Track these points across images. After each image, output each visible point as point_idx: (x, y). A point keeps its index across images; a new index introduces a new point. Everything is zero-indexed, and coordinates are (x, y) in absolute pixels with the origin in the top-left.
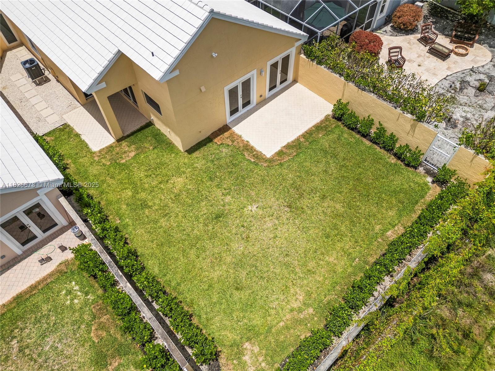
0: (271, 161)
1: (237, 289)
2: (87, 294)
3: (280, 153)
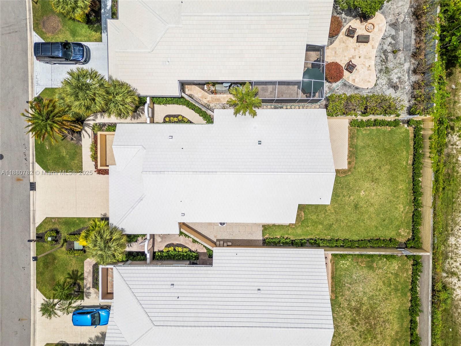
0: (349, 170)
1: (384, 221)
2: (348, 260)
3: (349, 163)
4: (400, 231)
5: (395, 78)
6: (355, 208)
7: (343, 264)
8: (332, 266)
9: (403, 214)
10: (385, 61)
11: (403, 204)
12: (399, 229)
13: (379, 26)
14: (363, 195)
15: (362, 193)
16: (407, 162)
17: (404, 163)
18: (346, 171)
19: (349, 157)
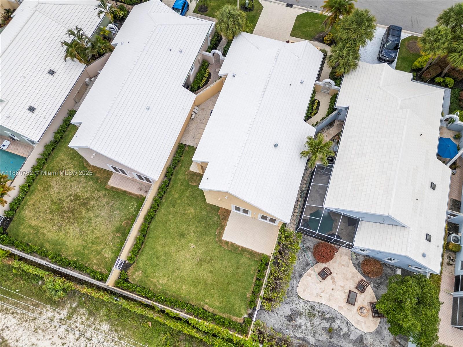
0: (220, 241)
1: (157, 258)
2: (134, 211)
3: (227, 243)
4: (140, 271)
5: (301, 321)
6: (181, 234)
7: (133, 205)
8: (136, 195)
9: (155, 280)
10: (323, 317)
11: (166, 284)
12: (142, 271)
13: (363, 322)
14: (191, 246)
15: (193, 245)
16: (207, 303)
17: (208, 301)
18: (220, 237)
19: (233, 245)
